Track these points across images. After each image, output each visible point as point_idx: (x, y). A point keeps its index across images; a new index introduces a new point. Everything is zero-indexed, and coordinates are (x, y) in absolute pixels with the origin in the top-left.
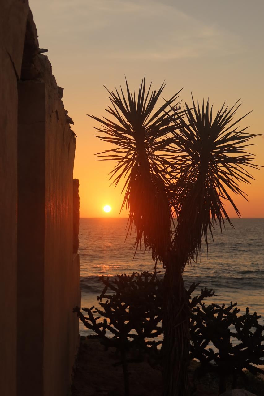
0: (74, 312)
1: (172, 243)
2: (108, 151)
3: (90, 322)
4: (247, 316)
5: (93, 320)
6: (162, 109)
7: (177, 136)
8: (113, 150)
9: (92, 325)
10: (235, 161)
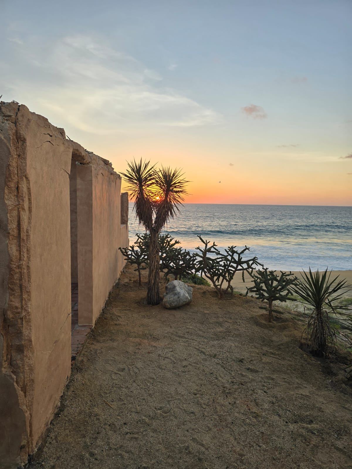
0: (119, 249)
1: (153, 224)
2: (129, 187)
3: (125, 254)
4: (185, 252)
5: (127, 253)
6: (149, 171)
7: (157, 181)
8: (130, 187)
9: (126, 254)
10: (178, 192)
